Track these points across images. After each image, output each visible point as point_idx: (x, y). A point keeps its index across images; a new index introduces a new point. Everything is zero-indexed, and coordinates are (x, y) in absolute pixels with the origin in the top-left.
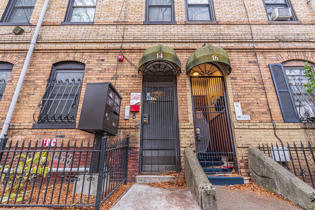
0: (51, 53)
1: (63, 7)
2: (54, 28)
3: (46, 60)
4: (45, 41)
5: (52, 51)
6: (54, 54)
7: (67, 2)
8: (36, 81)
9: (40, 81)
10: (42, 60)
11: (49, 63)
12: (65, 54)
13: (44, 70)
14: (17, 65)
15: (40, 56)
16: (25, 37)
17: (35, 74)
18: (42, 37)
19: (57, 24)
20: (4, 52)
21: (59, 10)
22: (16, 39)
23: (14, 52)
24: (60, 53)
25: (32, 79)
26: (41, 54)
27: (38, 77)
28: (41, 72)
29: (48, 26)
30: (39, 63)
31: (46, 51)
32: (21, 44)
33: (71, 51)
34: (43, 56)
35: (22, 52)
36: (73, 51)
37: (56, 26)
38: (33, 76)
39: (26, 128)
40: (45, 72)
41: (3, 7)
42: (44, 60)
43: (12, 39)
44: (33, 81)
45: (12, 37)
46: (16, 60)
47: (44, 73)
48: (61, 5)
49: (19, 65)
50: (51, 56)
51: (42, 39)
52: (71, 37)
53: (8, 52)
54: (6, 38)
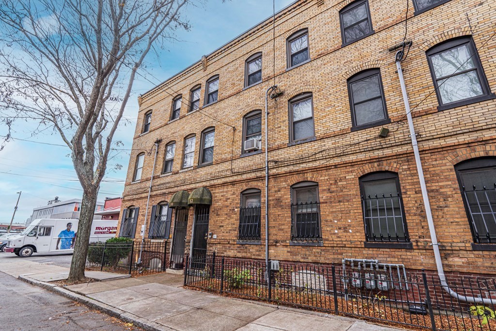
0: (443, 151)
1: (427, 86)
2: (428, 118)
3: (441, 162)
4: (427, 138)
5: (444, 149)
6: (449, 151)
7: (429, 79)
8: (442, 190)
9: (448, 190)
10: (434, 163)
11: (447, 164)
12: (468, 149)
13: (445, 174)
14: (403, 173)
15: (428, 158)
16: (397, 139)
17: (434, 181)
18: (420, 134)
19: (431, 112)
20: (377, 160)
21: (423, 92)
22: (385, 142)
23: (391, 158)
24: (458, 150)
25: (434, 188)
26: (430, 155)
27: (441, 184)
28: (442, 177)
29: (418, 118)
30: (431, 166)
31: (436, 150)
32: (394, 147)
33: (476, 144)
34: (434, 157)
35: (401, 156)
36: (479, 144)
37: (431, 115)
38: (433, 184)
39: (463, 249)
40: (447, 177)
41: (347, 110)
42: (437, 162)
43: (381, 143)
44: (437, 191)
45: (380, 141)
46: (398, 167)
47: (447, 179)
48: (423, 85)
49: (405, 172)
50: (446, 155)
51: (422, 136)
52: (467, 125)
53: (383, 159)
54: (372, 144)
